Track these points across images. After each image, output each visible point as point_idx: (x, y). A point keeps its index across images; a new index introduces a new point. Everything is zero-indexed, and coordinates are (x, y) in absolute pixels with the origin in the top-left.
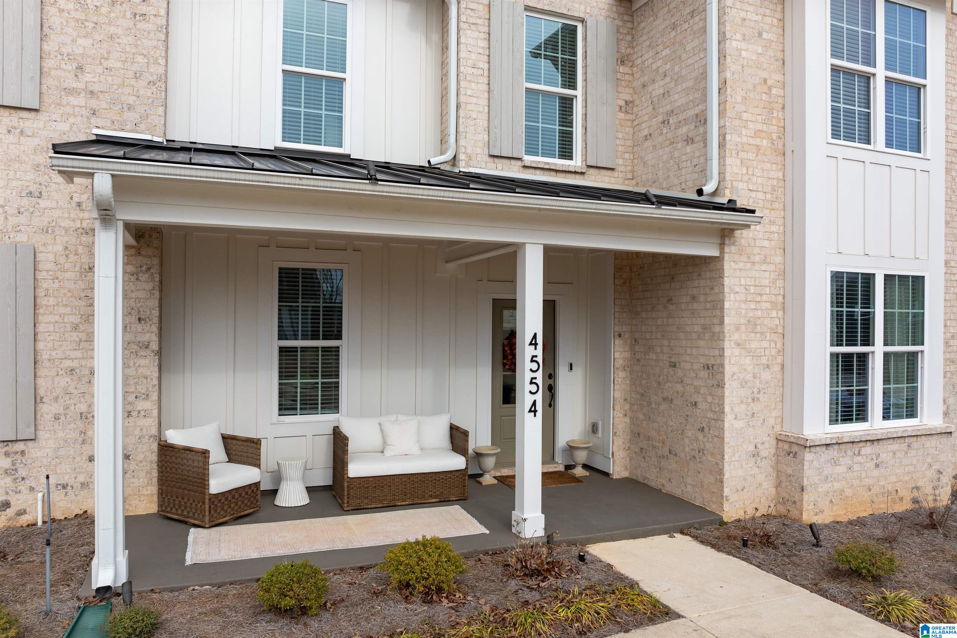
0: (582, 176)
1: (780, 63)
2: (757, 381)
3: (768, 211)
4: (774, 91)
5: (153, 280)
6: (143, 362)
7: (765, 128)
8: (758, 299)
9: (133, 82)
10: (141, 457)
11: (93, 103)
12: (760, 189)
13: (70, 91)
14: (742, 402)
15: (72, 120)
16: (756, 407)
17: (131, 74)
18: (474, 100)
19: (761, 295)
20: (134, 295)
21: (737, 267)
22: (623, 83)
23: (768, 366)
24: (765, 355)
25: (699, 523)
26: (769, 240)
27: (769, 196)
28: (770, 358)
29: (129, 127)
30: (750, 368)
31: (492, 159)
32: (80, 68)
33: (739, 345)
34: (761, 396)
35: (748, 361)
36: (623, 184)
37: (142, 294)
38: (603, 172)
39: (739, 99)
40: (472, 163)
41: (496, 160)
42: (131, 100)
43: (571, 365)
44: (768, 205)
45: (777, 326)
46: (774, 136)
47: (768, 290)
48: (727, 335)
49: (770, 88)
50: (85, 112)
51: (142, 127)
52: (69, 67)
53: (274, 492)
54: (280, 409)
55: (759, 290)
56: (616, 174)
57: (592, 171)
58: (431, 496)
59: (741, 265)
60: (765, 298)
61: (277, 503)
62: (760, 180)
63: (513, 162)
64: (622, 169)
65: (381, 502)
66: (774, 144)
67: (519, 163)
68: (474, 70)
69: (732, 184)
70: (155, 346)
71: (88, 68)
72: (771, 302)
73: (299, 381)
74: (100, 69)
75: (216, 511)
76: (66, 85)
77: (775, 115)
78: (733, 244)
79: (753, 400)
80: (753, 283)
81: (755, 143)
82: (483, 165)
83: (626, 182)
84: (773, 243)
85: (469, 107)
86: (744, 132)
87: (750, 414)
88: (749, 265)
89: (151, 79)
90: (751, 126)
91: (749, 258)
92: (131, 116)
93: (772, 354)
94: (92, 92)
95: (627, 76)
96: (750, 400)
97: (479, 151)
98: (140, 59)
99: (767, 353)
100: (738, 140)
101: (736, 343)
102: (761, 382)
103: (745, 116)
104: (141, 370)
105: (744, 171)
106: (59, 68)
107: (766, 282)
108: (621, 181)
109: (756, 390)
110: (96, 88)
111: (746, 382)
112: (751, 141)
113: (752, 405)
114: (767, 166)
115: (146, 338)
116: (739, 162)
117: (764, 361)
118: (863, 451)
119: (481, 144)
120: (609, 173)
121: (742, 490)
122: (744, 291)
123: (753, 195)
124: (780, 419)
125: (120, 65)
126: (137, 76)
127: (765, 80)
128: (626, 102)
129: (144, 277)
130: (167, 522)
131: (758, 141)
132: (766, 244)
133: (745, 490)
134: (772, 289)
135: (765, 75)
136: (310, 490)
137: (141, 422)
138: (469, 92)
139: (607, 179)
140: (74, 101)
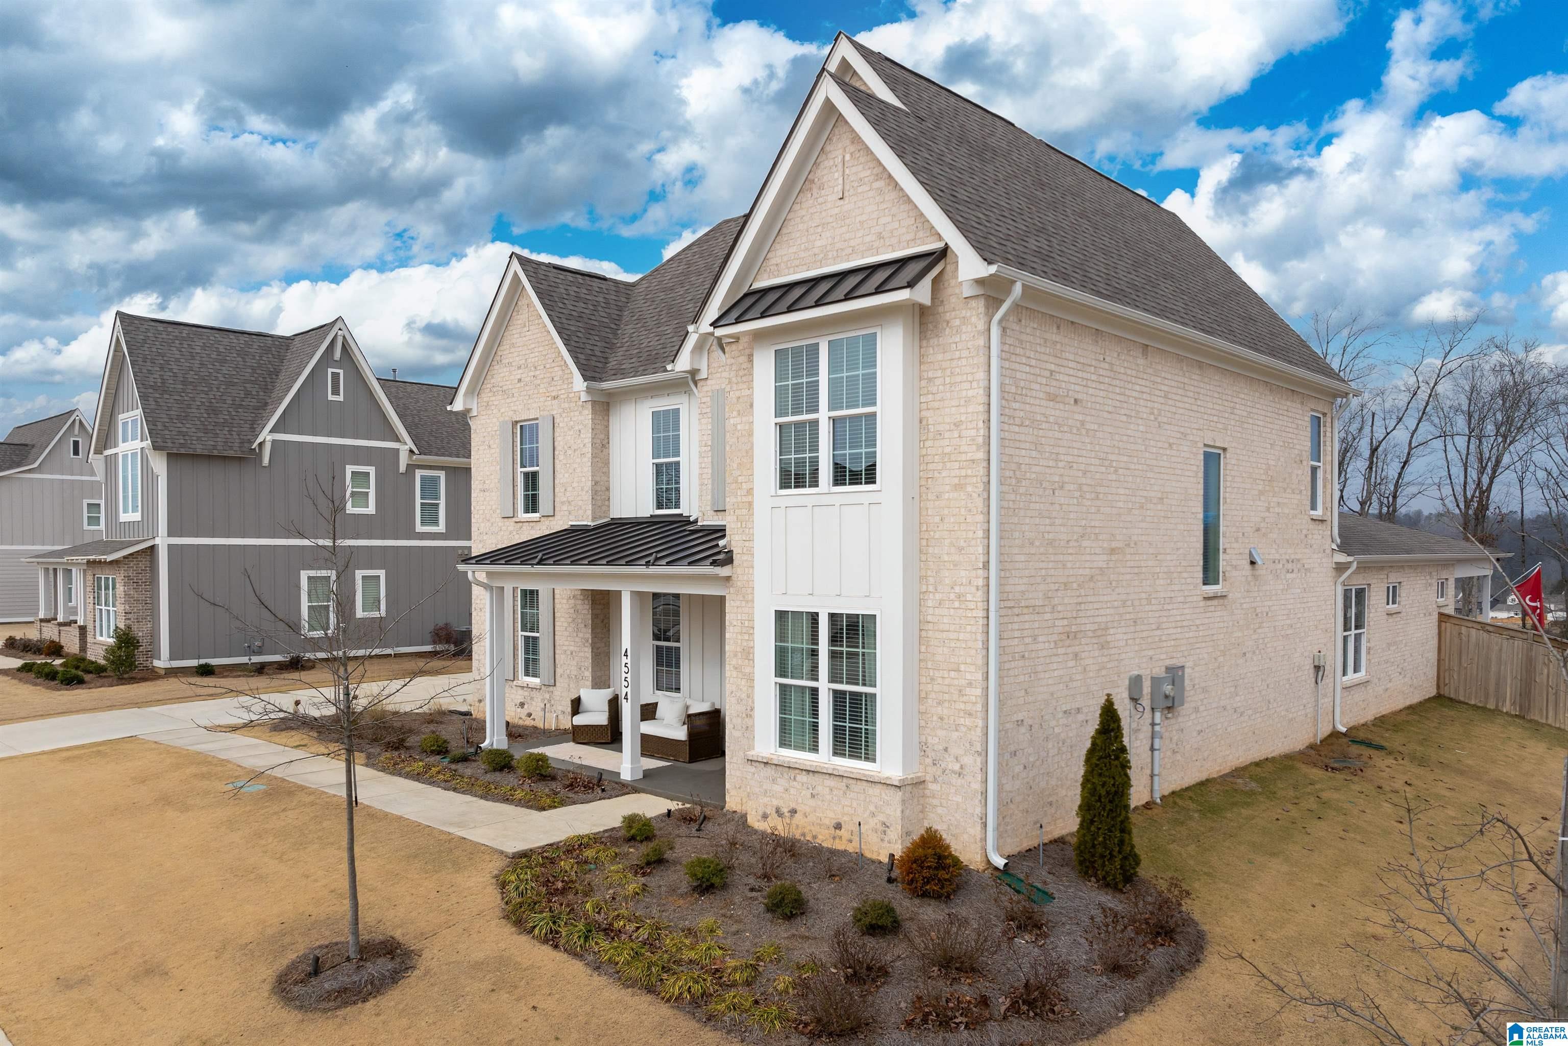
6: (586, 649)
9: (581, 493)
11: (570, 508)
13: (563, 504)
15: (564, 518)
17: (580, 489)
18: (706, 470)
29: (580, 518)
32: (565, 490)
40: (705, 518)
42: (581, 503)
50: (567, 513)
51: (585, 517)
52: (562, 491)
54: (658, 686)
59: (738, 603)
68: (705, 448)
69: (733, 537)
70: (590, 641)
71: (568, 489)
73: (665, 668)
74: (571, 489)
75: (578, 734)
76: (561, 500)
78: (732, 586)
85: (703, 476)
89: (587, 489)
91: (744, 597)
92: (581, 512)
94: (569, 503)
97: (708, 508)
98: (583, 479)
104: (586, 654)
106: (559, 492)
110: (570, 499)
115: (587, 636)
116: (735, 518)
118: (799, 778)
125: (577, 484)
129: (586, 602)
138: (703, 465)
140: (564, 508)
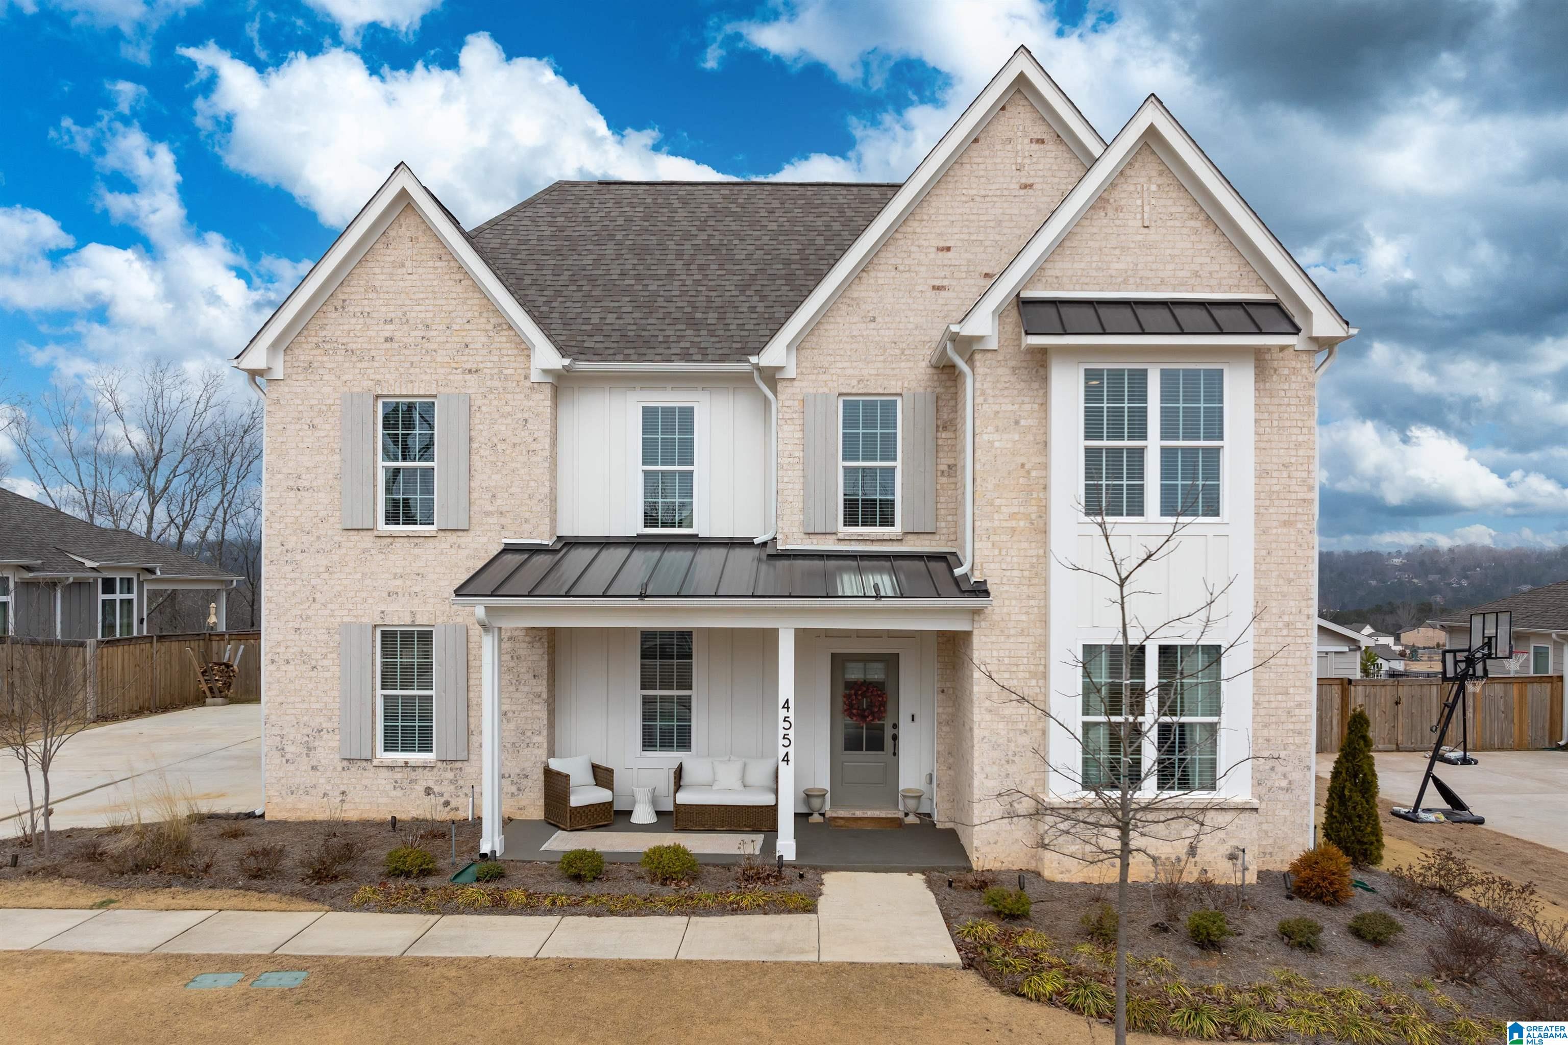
0: (900, 543)
1: (1041, 446)
2: (1013, 745)
3: (1026, 587)
4: (1034, 473)
5: (543, 647)
6: (537, 707)
7: (1022, 509)
8: (1014, 669)
9: (528, 502)
10: (535, 777)
11: (503, 521)
12: (1016, 567)
13: (488, 514)
14: (994, 763)
15: (489, 534)
16: (1011, 769)
17: (526, 496)
18: (790, 486)
19: (1017, 665)
20: (530, 658)
21: (988, 640)
22: (946, 448)
23: (1025, 731)
24: (1022, 721)
25: (944, 868)
26: (1027, 613)
27: (1026, 573)
28: (1029, 724)
29: (526, 535)
30: (1003, 733)
31: (807, 536)
32: (494, 496)
33: (991, 711)
34: (1017, 759)
35: (1001, 726)
36: (947, 546)
37: (535, 658)
38: (921, 536)
39: (990, 486)
40: (788, 541)
41: (811, 536)
42: (527, 515)
43: (913, 716)
44: (1026, 582)
45: (1037, 694)
46: (1033, 516)
47: (1025, 661)
48: (977, 702)
49: (1028, 472)
50: (498, 528)
51: (535, 534)
52: (487, 497)
53: (630, 813)
54: (644, 746)
55: (1013, 661)
56: (937, 537)
57: (910, 537)
58: (745, 825)
59: (994, 639)
60: (1021, 668)
61: (632, 821)
62: (1015, 559)
63: (828, 536)
64: (945, 531)
65: (703, 826)
66: (1033, 524)
67: (834, 537)
68: (790, 460)
69: (982, 566)
70: (545, 696)
71: (499, 496)
72: (1030, 672)
73: (658, 723)
74: (506, 495)
75: (575, 819)
76: (485, 510)
77: (1035, 495)
78: (984, 620)
79: (1008, 762)
80: (1007, 654)
81: (1009, 525)
82: (800, 542)
83: (949, 544)
84: (1032, 617)
85: (786, 492)
86: (996, 516)
87: (1003, 774)
88: (1002, 639)
89: (540, 498)
90: (1004, 509)
91: (1002, 631)
92: (527, 527)
93: (1032, 720)
94: (501, 513)
95: (949, 441)
96: (1003, 762)
97: (795, 530)
98: (532, 484)
99: (1025, 719)
100: (989, 525)
101: (986, 709)
102: (1017, 746)
103: (998, 502)
104: (536, 713)
105: (996, 552)
106: (480, 498)
107: (1024, 653)
108: (943, 543)
109: (1010, 753)
110: (504, 509)
111: (999, 746)
112: (1005, 524)
113: (1007, 766)
114: (1025, 545)
115: (538, 689)
116: (990, 545)
117: (1021, 726)
119: (797, 524)
120: (929, 537)
121: (995, 843)
122: (997, 662)
123: (1008, 573)
124: (1042, 782)
125: (519, 490)
126: (530, 497)
127: (1023, 465)
128: (949, 466)
129: (537, 645)
130: (550, 827)
131: (1013, 523)
132: (1024, 618)
133: (999, 844)
134: (1031, 659)
135: (1022, 460)
136: (659, 813)
137: (536, 751)
138: (786, 480)
139: (927, 543)
140: (490, 520)
